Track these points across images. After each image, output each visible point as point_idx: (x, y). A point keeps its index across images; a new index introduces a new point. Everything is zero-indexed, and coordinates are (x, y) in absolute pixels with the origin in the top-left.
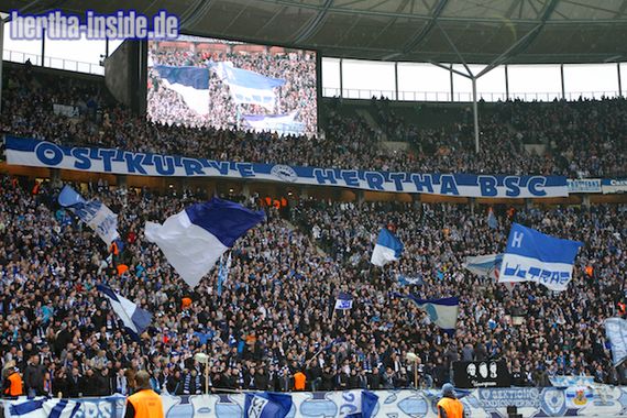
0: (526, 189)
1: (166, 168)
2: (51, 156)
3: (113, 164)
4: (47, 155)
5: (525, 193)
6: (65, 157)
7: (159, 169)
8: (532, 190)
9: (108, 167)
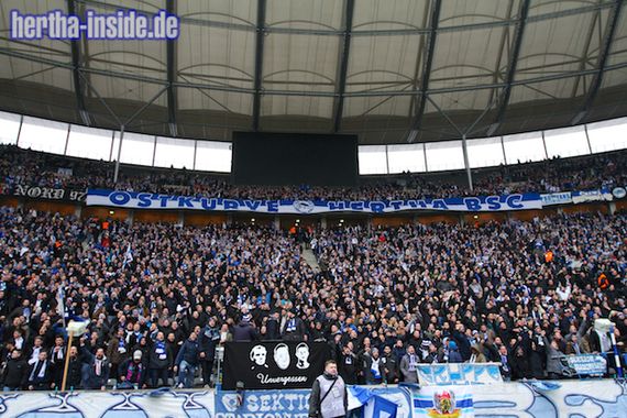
0: (506, 204)
1: (209, 205)
2: (120, 199)
3: (169, 202)
4: (117, 198)
6: (131, 200)
8: (510, 204)
9: (163, 204)
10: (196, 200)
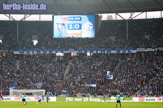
0: (127, 51)
1: (45, 52)
3: (34, 52)
4: (21, 51)
5: (127, 52)
6: (25, 52)
8: (128, 51)
10: (41, 51)
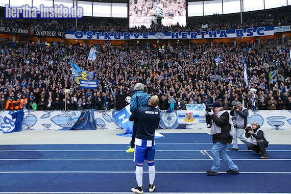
1: (118, 37)
2: (79, 36)
3: (100, 36)
7: (115, 37)
9: (98, 37)
10: (112, 35)
